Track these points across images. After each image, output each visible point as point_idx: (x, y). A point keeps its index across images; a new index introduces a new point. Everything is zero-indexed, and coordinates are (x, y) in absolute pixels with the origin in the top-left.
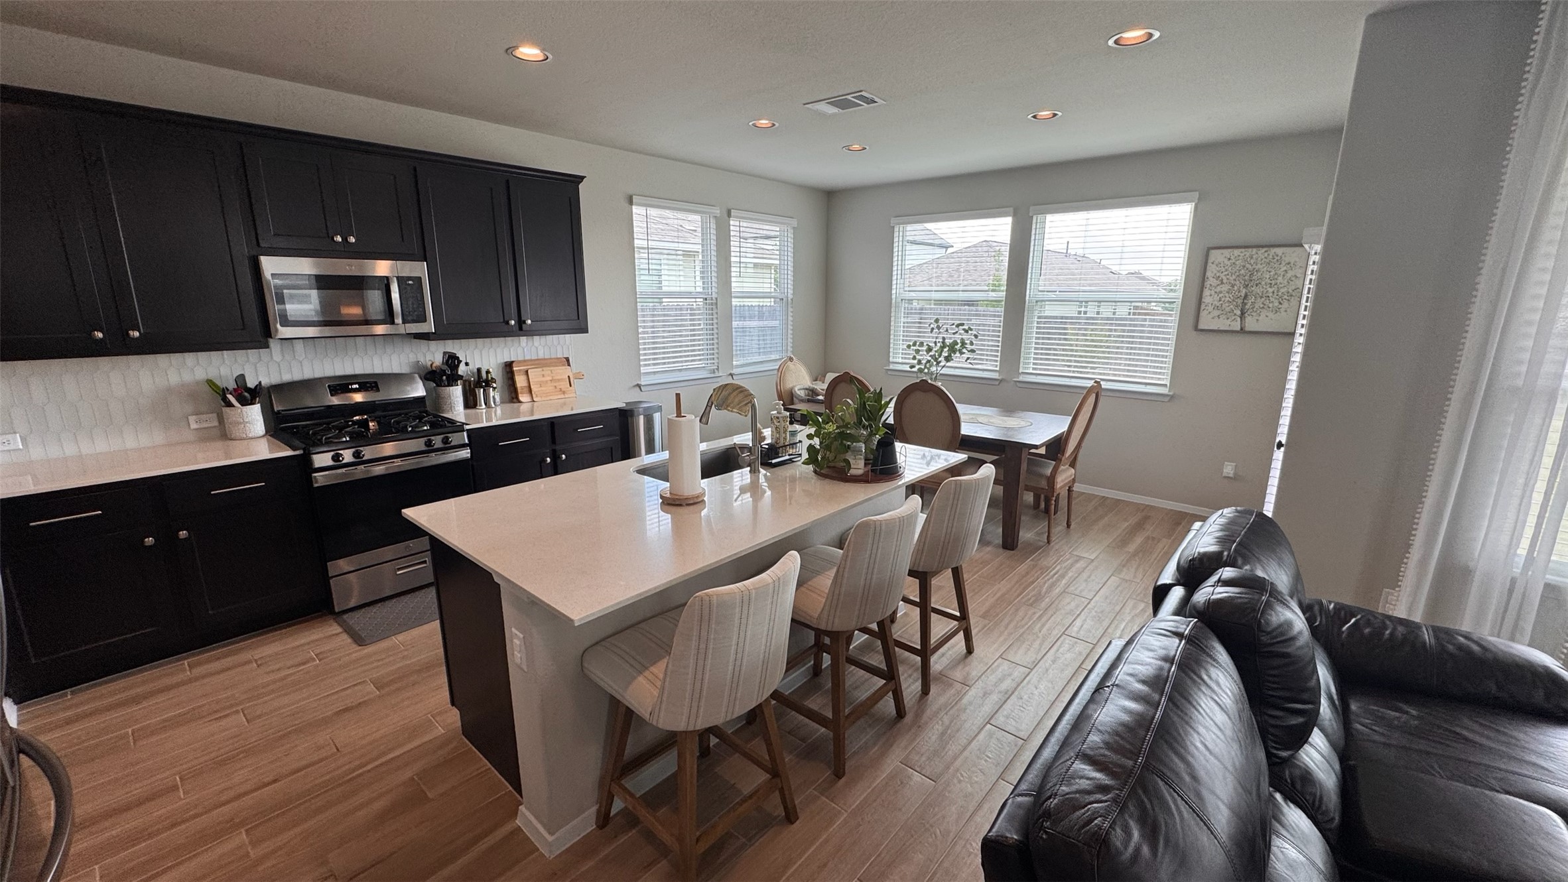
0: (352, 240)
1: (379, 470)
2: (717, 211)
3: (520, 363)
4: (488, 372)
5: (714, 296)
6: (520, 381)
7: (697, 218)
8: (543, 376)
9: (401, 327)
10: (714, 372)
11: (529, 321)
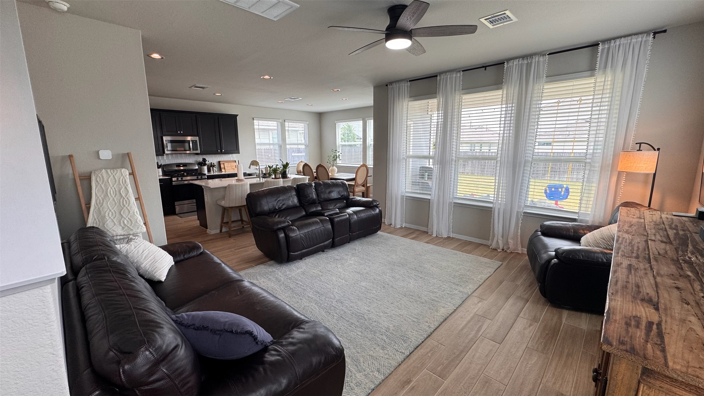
0: (182, 132)
1: (186, 182)
2: (281, 121)
3: (222, 161)
4: (214, 163)
5: (280, 144)
6: (222, 166)
7: (276, 123)
8: (228, 165)
9: (192, 152)
11: (223, 151)
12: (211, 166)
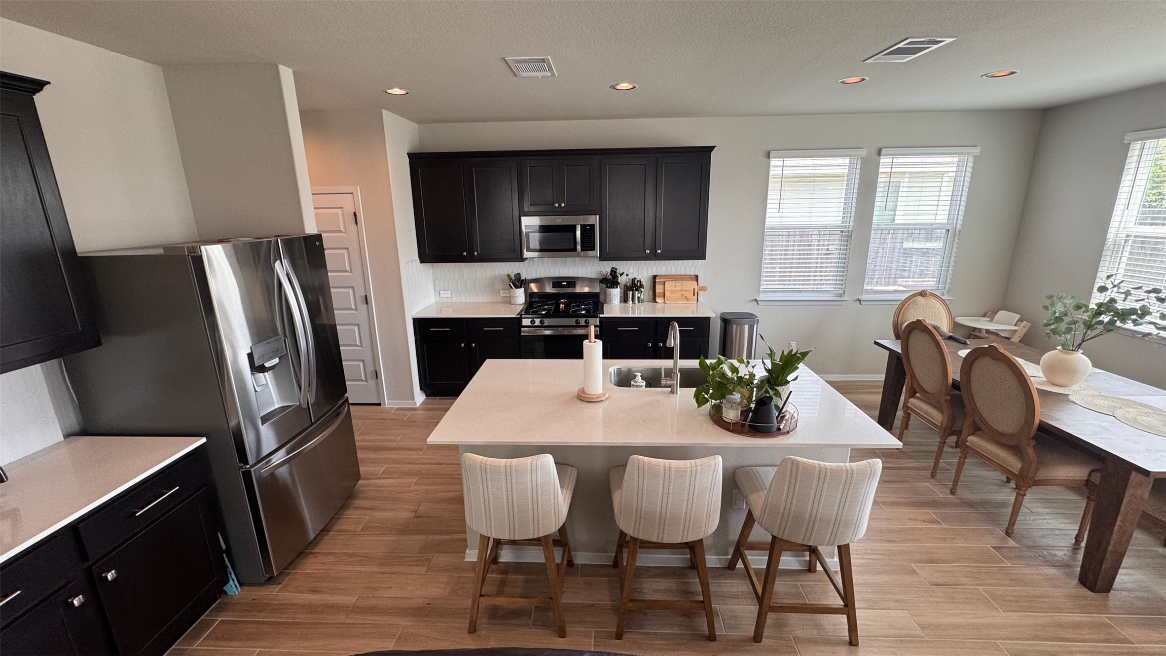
0: (563, 205)
2: (864, 152)
3: (662, 276)
4: (640, 281)
5: (851, 228)
6: (659, 289)
8: (675, 287)
9: (581, 253)
10: (841, 296)
11: (659, 251)
12: (635, 286)
